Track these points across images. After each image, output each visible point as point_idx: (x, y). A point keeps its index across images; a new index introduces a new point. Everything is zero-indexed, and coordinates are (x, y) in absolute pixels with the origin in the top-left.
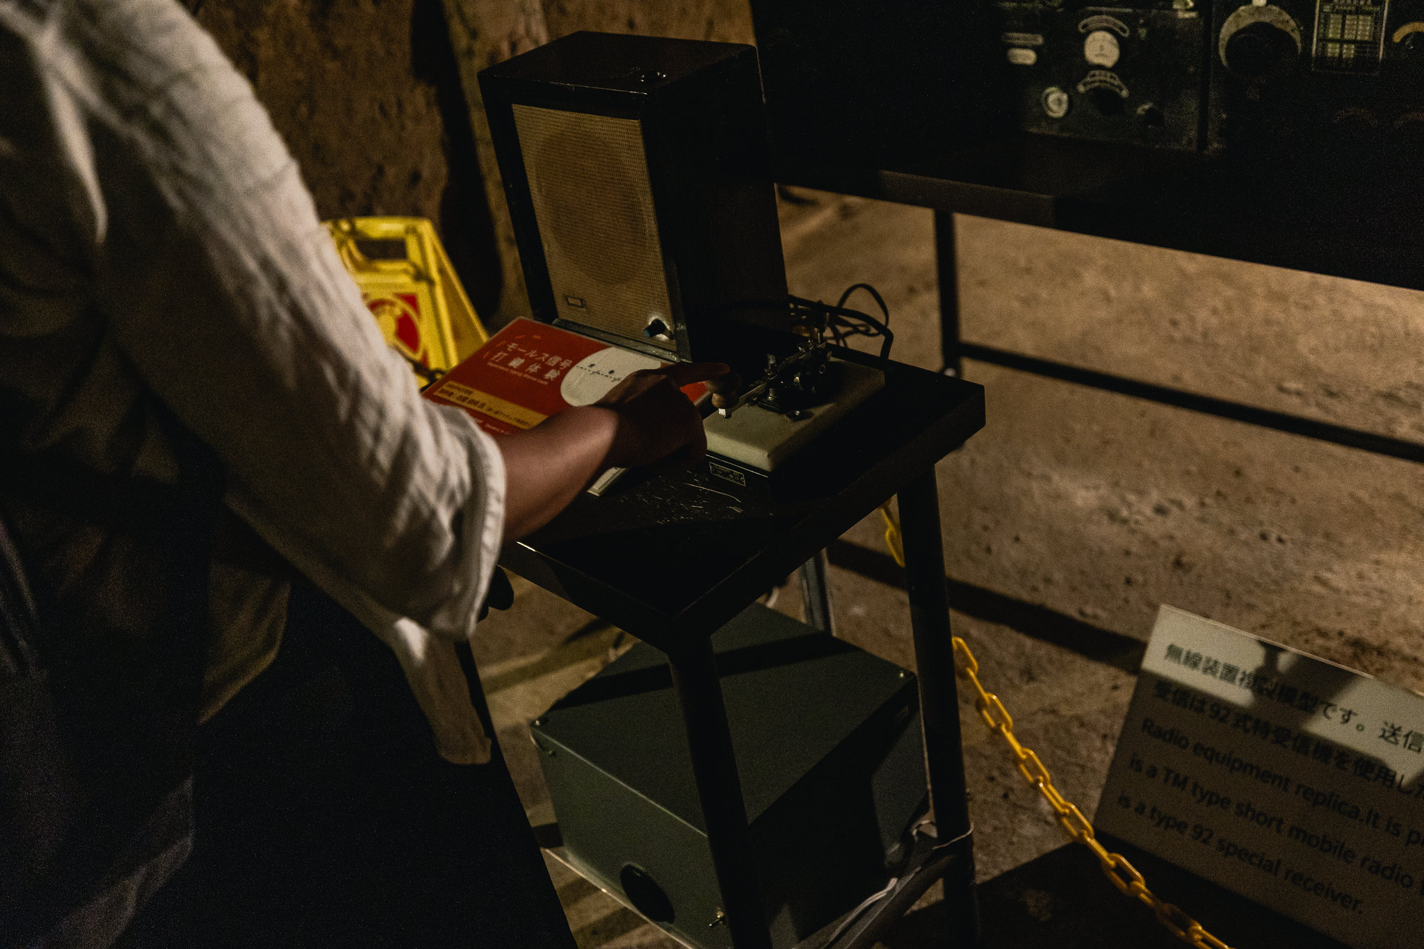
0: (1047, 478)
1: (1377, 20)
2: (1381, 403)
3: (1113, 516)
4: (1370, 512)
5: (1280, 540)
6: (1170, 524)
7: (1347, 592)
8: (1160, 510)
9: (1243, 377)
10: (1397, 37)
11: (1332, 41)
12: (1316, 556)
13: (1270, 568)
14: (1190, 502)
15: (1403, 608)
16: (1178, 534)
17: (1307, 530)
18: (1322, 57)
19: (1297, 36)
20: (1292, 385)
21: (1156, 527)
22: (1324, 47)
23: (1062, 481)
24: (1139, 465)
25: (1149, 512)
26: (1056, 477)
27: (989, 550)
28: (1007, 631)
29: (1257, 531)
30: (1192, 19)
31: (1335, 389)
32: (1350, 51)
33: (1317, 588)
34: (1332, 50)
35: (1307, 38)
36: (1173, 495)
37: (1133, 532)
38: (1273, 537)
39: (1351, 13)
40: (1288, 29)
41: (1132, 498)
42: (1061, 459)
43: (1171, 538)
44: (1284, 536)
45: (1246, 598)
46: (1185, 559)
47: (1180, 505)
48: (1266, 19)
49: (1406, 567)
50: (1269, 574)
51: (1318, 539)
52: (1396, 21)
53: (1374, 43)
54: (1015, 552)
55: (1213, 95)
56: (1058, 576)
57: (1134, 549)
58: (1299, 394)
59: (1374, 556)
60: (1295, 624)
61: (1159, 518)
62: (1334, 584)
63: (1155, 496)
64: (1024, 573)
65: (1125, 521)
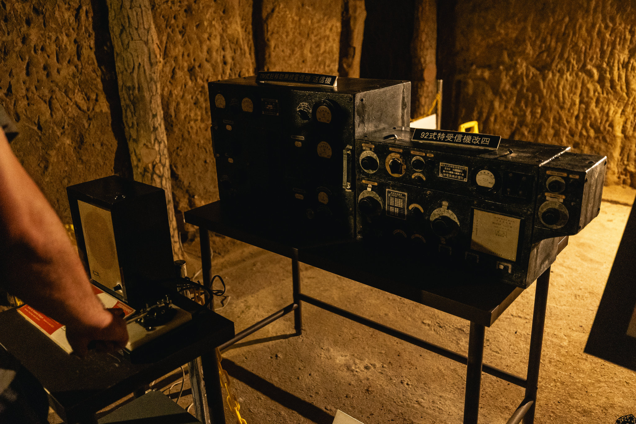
0: (328, 350)
1: (404, 201)
2: (456, 332)
3: (349, 368)
4: (443, 376)
5: (407, 384)
6: (368, 374)
7: (427, 408)
8: (367, 368)
9: (411, 316)
10: (410, 208)
11: (391, 206)
12: (419, 392)
13: (401, 396)
14: (378, 365)
15: (446, 417)
16: (371, 378)
17: (418, 381)
18: (389, 211)
19: (381, 203)
20: (427, 322)
21: (363, 374)
22: (389, 208)
23: (333, 352)
24: (364, 348)
25: (362, 368)
26: (332, 350)
27: (298, 378)
28: (296, 414)
29: (400, 380)
30: (349, 192)
31: (442, 325)
32: (397, 210)
33: (416, 405)
34: (392, 209)
35: (384, 204)
36: (373, 362)
37: (354, 375)
38: (405, 383)
39: (396, 198)
40: (378, 200)
41: (357, 361)
42: (336, 343)
43: (368, 379)
44: (409, 383)
45: (389, 407)
46: (370, 389)
47: (374, 366)
48: (372, 196)
49: (451, 400)
50: (400, 398)
51: (422, 385)
52: (410, 203)
53: (404, 209)
54: (308, 380)
55: (358, 219)
56: (321, 392)
57: (352, 383)
58: (429, 325)
59: (440, 394)
60: (405, 420)
61: (365, 371)
62: (422, 404)
63: (366, 362)
64: (309, 389)
65: (352, 371)
